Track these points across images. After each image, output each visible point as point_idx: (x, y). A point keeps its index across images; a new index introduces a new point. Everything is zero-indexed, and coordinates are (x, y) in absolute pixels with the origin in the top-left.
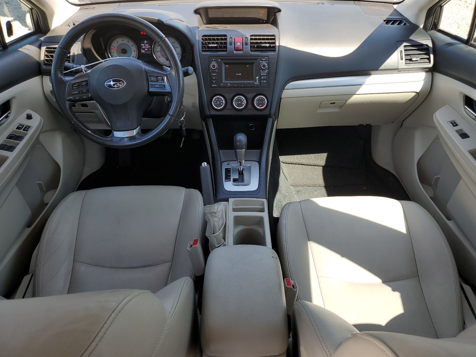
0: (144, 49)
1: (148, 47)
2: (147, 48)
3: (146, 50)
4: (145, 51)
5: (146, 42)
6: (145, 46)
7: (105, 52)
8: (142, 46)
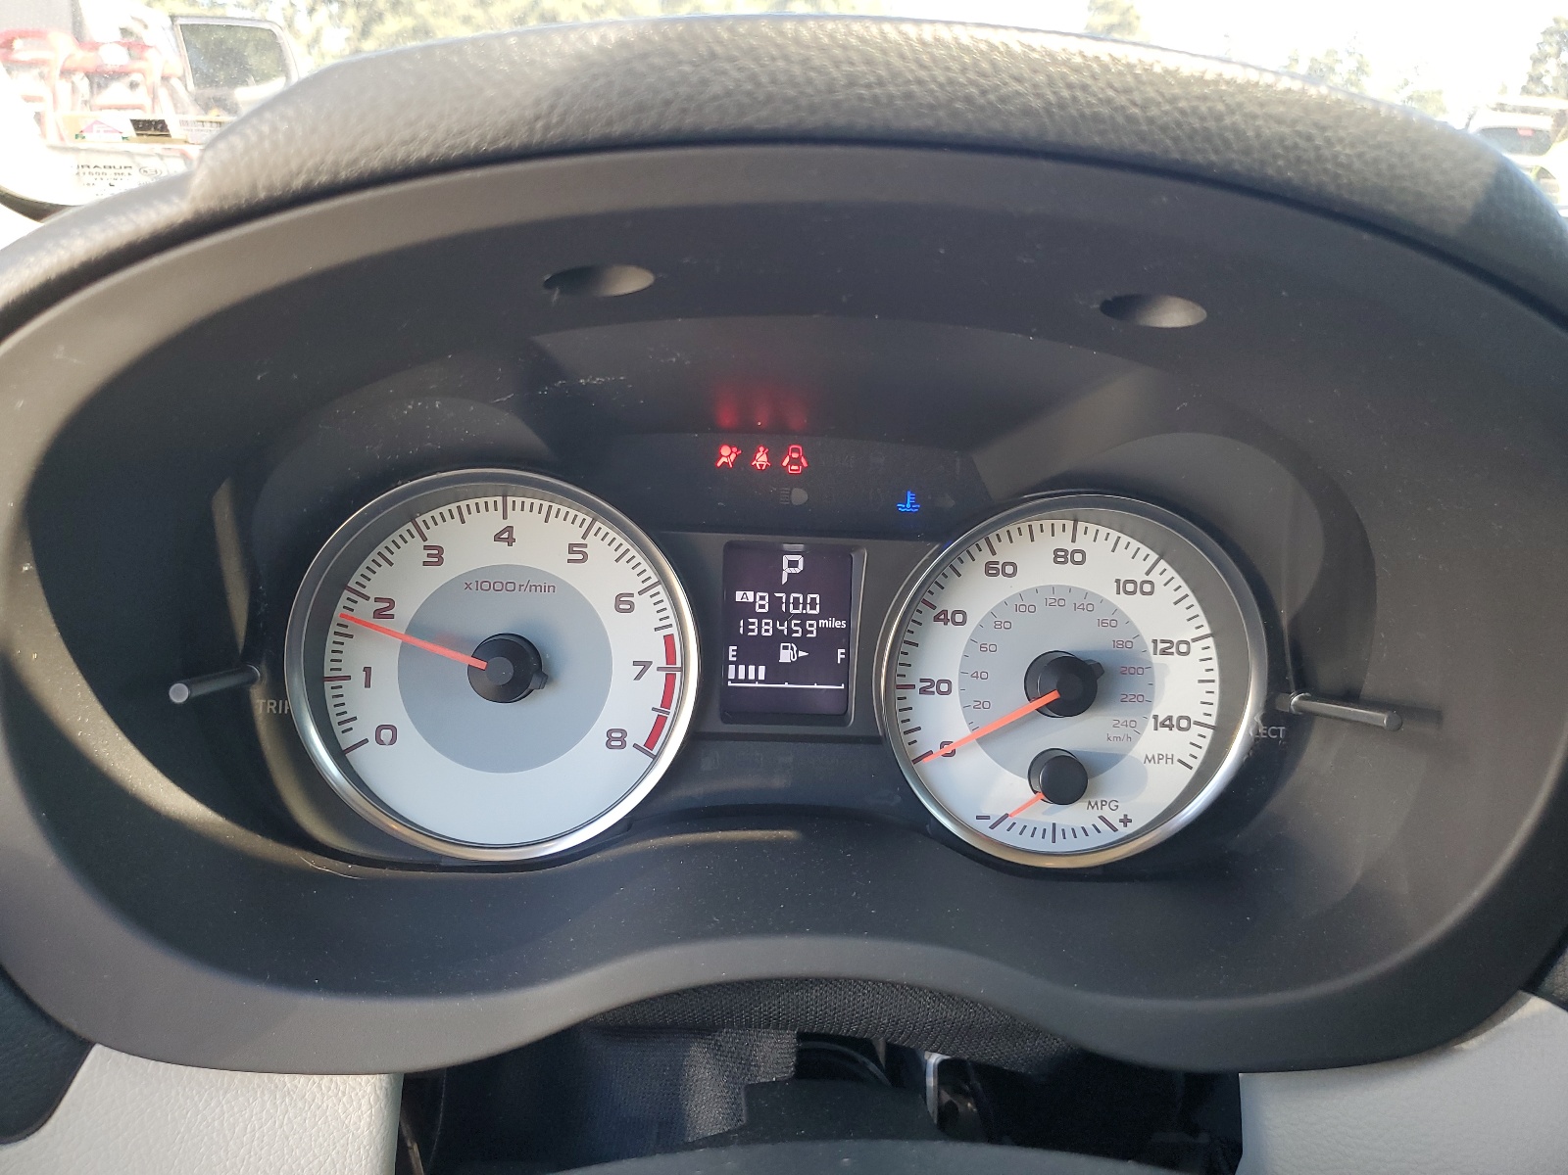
0: (761, 651)
1: (812, 628)
2: (802, 643)
3: (786, 656)
4: (777, 671)
5: (792, 564)
6: (776, 613)
7: (253, 681)
8: (748, 609)
